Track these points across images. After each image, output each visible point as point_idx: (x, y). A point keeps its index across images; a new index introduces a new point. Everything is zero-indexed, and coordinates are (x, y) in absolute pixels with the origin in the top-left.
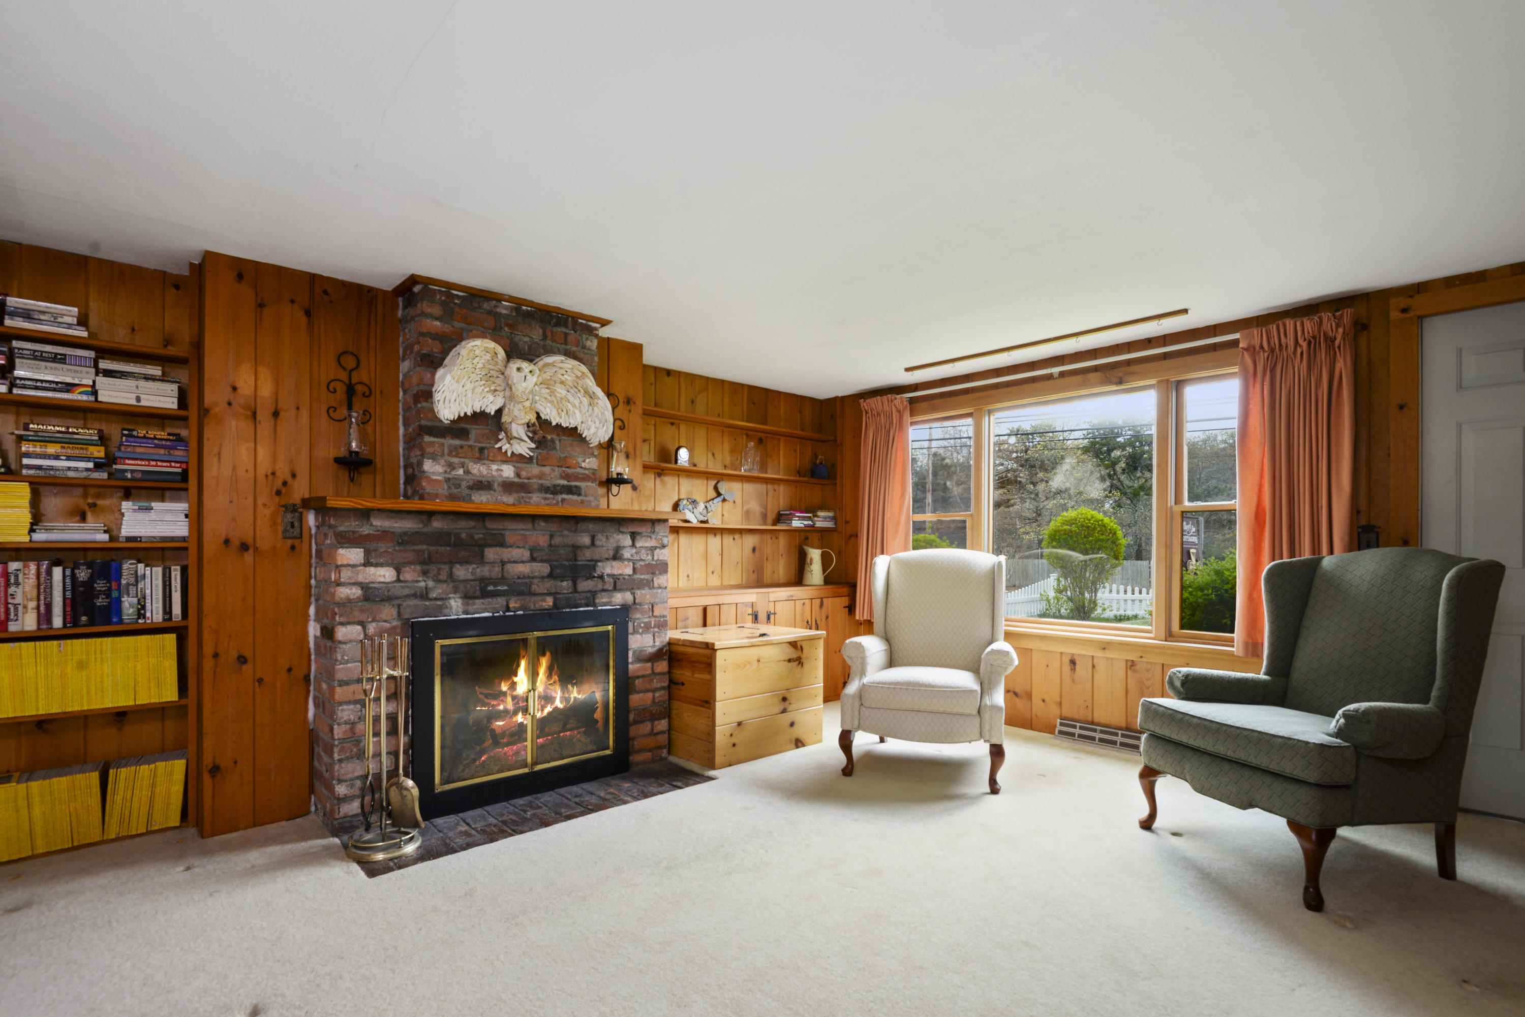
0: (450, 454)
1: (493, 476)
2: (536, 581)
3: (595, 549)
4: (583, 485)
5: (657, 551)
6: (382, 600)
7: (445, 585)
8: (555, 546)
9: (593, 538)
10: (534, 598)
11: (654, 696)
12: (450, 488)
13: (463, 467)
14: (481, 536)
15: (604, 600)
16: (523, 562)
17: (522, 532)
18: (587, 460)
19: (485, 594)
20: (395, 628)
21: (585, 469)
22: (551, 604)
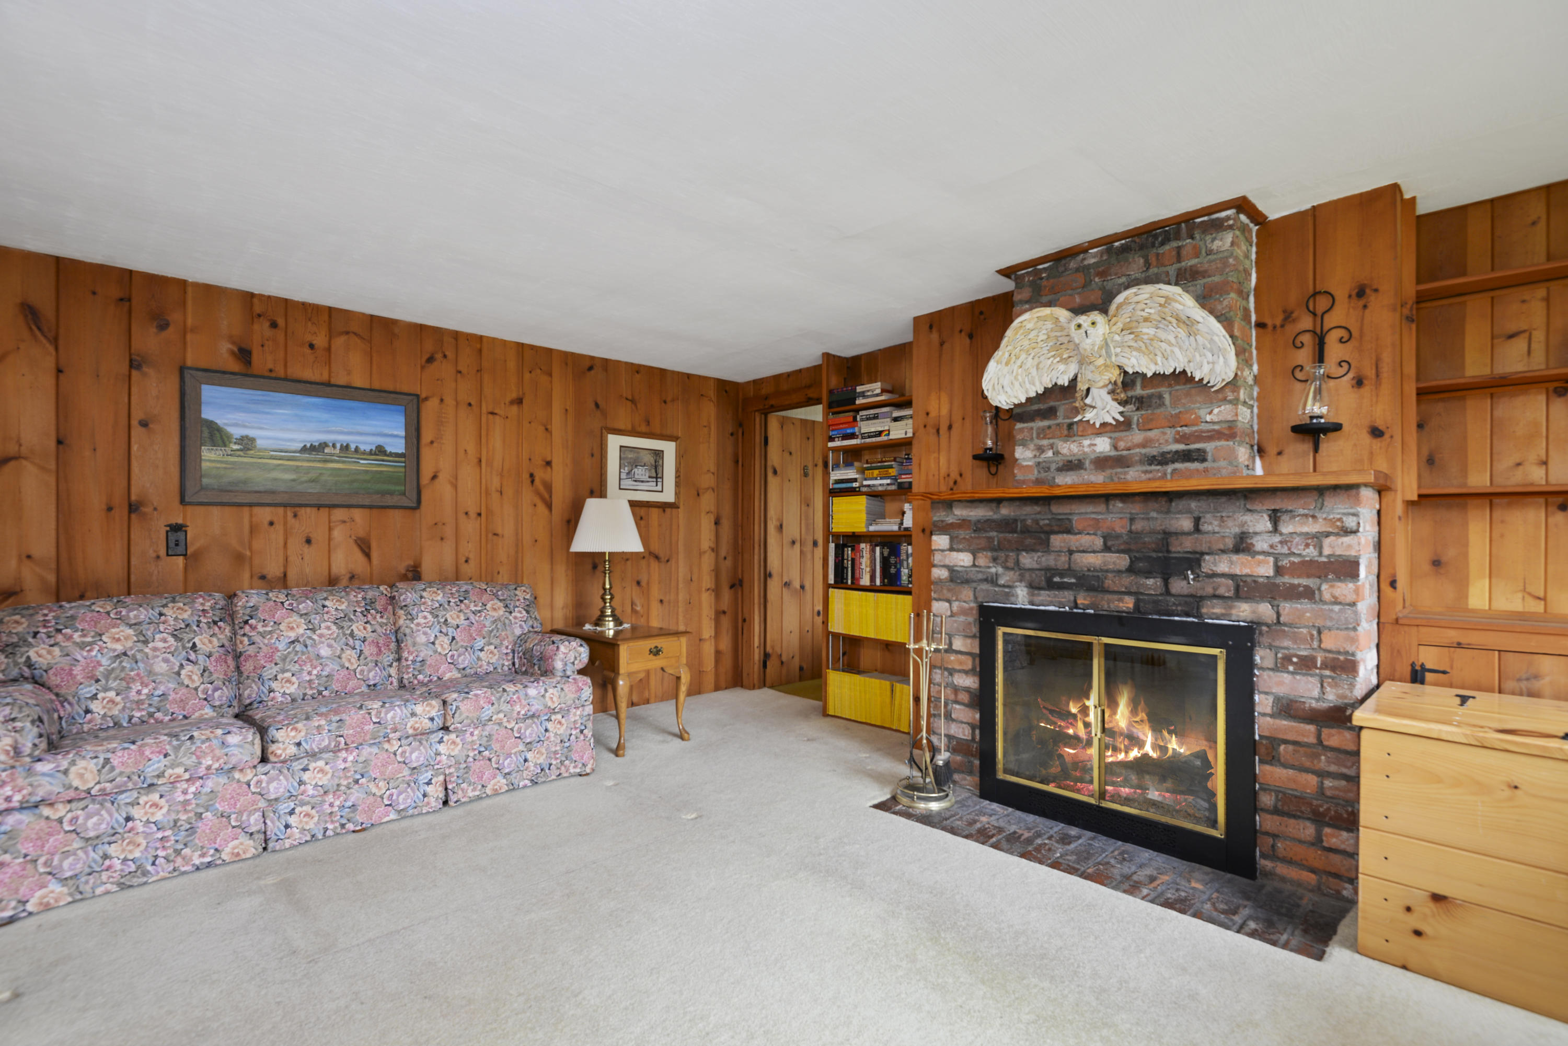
0: (1038, 437)
1: (1085, 453)
2: (1110, 575)
3: (1200, 536)
4: (1209, 446)
5: (1327, 542)
6: (962, 583)
7: (1012, 573)
8: (1137, 533)
9: (1197, 521)
10: (1108, 597)
11: (1322, 783)
12: (1039, 472)
13: (1052, 448)
14: (1047, 522)
15: (1217, 610)
16: (1094, 552)
17: (1093, 516)
18: (1216, 411)
19: (1051, 586)
20: (971, 609)
21: (1213, 423)
22: (1131, 605)
